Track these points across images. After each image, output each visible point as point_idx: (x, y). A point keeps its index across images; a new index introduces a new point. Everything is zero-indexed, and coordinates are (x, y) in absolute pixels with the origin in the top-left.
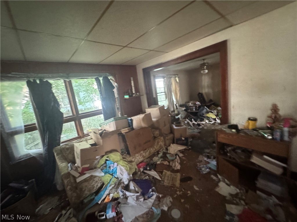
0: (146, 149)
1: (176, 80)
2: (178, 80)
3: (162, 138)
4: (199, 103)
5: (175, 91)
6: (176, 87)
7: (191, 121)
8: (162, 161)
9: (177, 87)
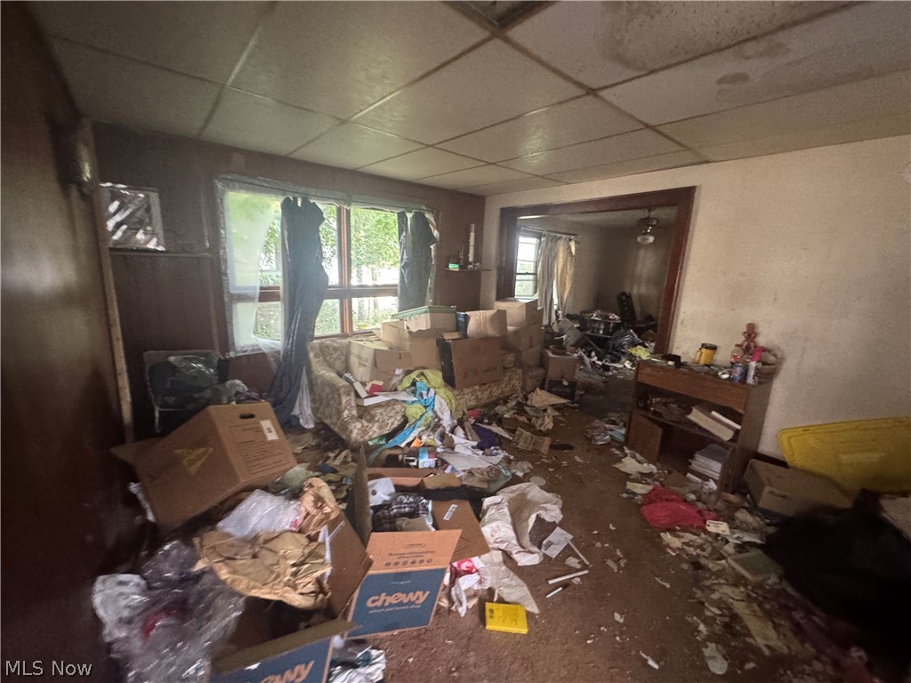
0: (484, 384)
1: (569, 247)
2: (573, 249)
3: (520, 371)
4: (617, 317)
5: (561, 275)
6: (565, 266)
7: (589, 356)
8: (514, 413)
9: (568, 267)
